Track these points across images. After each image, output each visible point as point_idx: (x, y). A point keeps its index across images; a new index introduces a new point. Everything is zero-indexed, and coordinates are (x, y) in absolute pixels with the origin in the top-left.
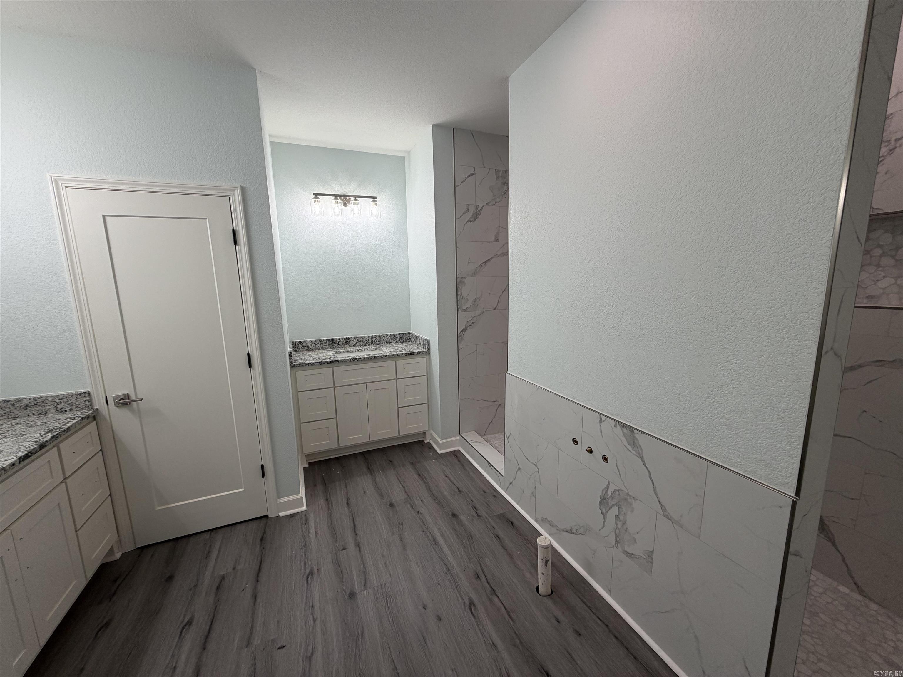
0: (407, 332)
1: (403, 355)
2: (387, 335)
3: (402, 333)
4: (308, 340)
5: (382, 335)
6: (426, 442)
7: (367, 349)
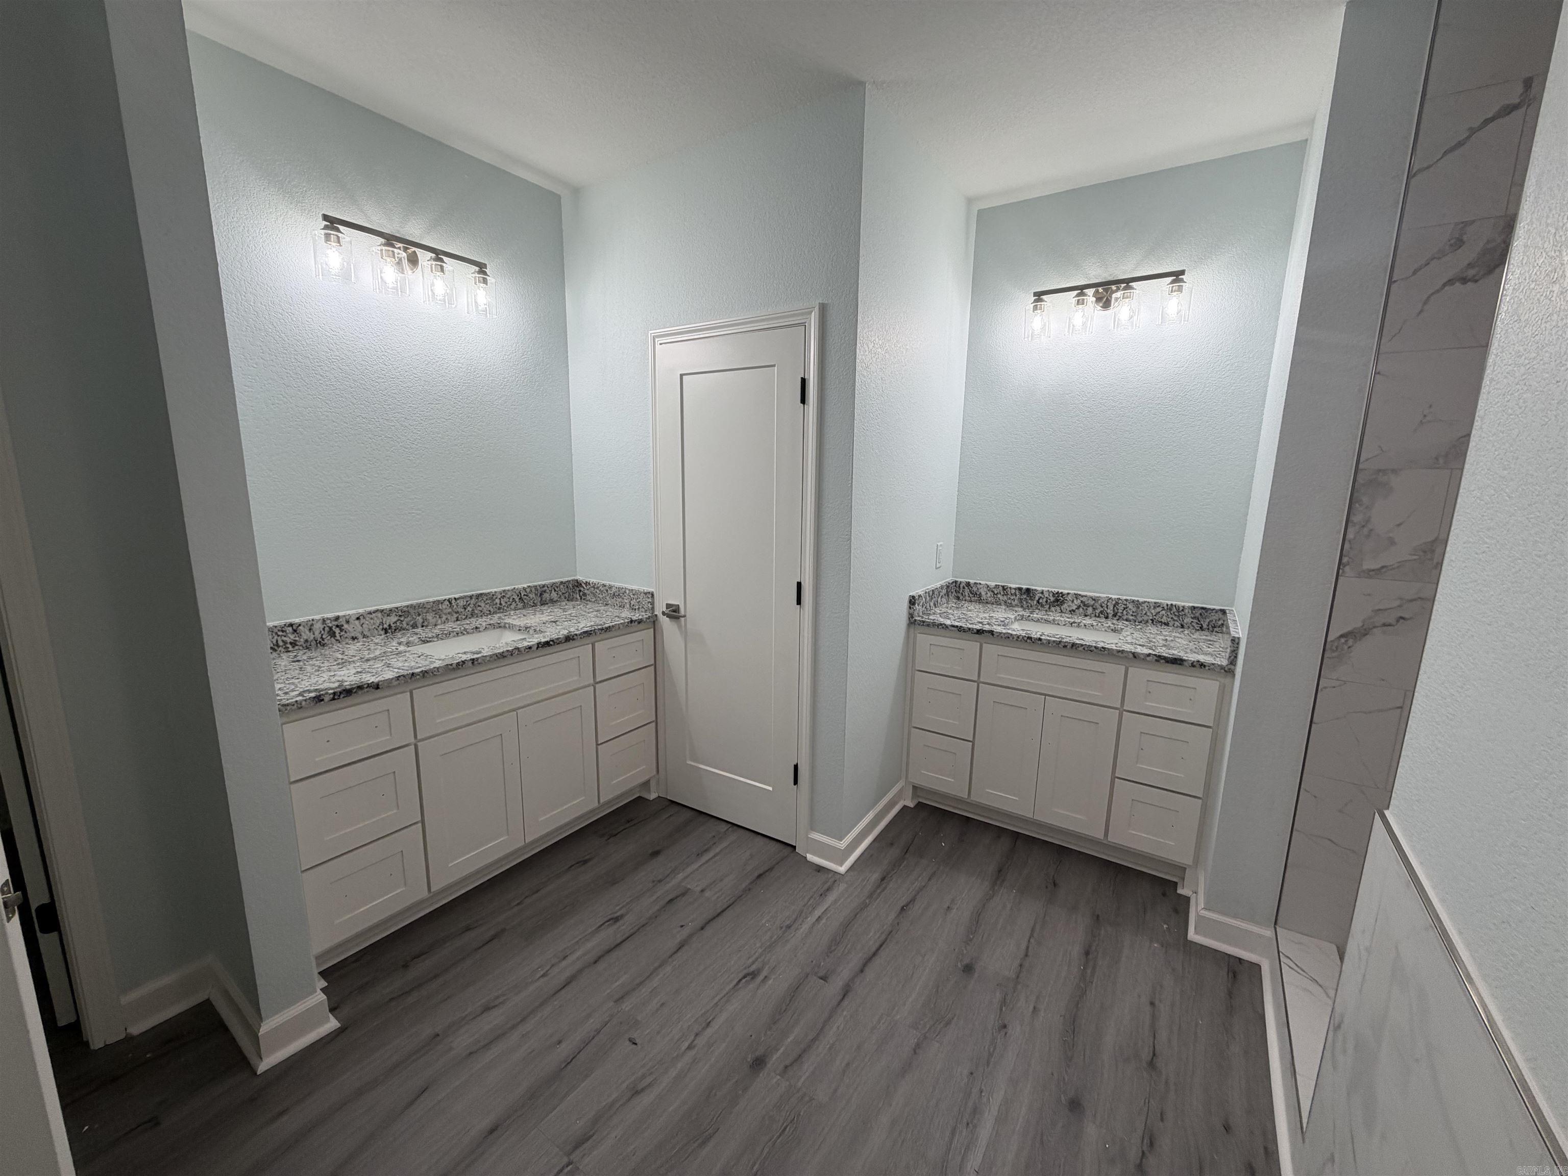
0: (1218, 608)
1: (1148, 659)
2: (1157, 605)
3: (1203, 608)
4: (982, 582)
5: (1145, 602)
6: (1180, 891)
7: (1092, 626)
